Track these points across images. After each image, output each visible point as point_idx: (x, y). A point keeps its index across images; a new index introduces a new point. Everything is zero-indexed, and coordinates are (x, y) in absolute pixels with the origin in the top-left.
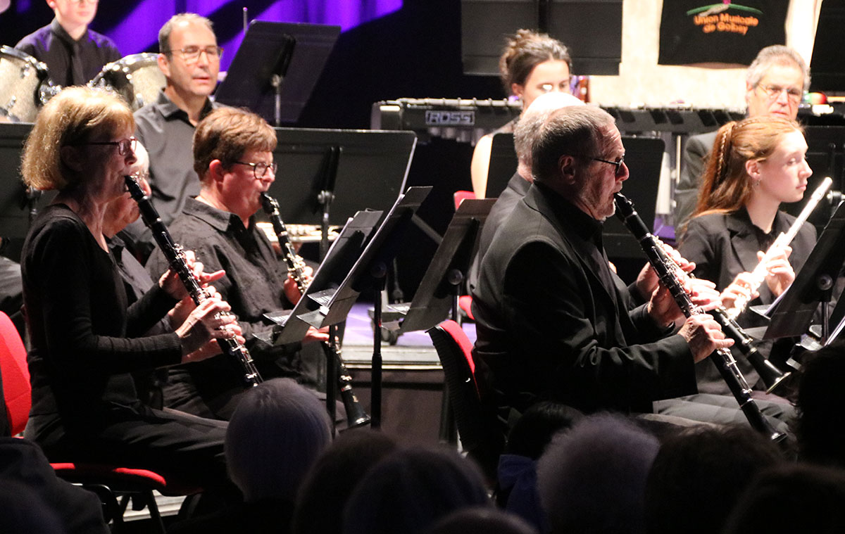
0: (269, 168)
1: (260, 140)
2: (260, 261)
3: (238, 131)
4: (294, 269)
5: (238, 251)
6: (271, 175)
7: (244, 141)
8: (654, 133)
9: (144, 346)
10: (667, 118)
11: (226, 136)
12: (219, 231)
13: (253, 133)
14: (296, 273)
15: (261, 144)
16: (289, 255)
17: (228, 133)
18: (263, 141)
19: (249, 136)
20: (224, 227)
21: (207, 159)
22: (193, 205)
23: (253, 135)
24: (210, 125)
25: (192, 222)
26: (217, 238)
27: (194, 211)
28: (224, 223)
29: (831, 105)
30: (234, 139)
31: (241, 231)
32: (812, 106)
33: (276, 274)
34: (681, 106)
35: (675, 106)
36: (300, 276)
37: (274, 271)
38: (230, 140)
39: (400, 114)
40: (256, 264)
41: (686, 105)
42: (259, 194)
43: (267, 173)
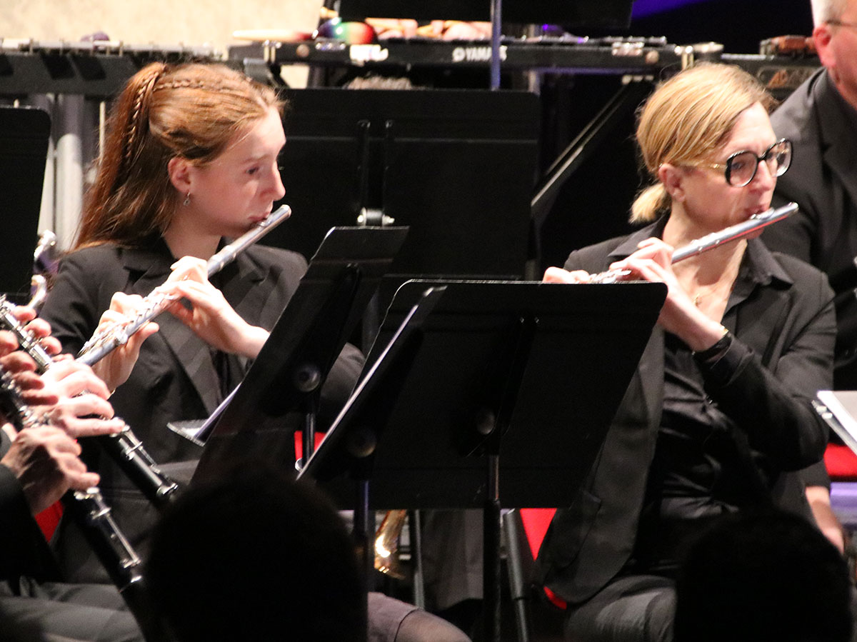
8: (51, 96)
10: (74, 66)
29: (384, 44)
32: (348, 48)
34: (102, 44)
35: (89, 45)
41: (113, 43)
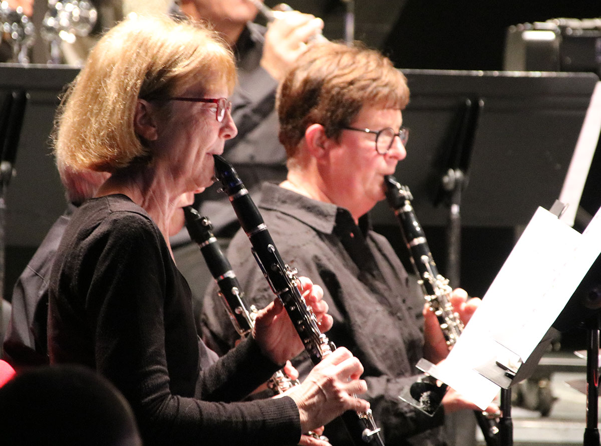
0: (397, 138)
1: (385, 91)
2: (379, 285)
3: (350, 78)
4: (433, 297)
5: (346, 265)
6: (400, 149)
7: (361, 93)
9: (246, 413)
11: (333, 87)
12: (319, 234)
13: (374, 80)
14: (437, 304)
15: (386, 98)
16: (426, 275)
17: (335, 82)
18: (390, 93)
19: (368, 86)
20: (328, 227)
21: (301, 122)
22: (277, 195)
23: (375, 84)
24: (305, 69)
25: (276, 221)
26: (316, 244)
27: (279, 204)
28: (327, 220)
30: (345, 91)
31: (352, 235)
33: (404, 307)
36: (444, 308)
37: (399, 300)
38: (338, 93)
39: (557, 45)
40: (373, 290)
42: (381, 179)
43: (394, 145)
